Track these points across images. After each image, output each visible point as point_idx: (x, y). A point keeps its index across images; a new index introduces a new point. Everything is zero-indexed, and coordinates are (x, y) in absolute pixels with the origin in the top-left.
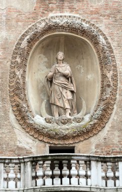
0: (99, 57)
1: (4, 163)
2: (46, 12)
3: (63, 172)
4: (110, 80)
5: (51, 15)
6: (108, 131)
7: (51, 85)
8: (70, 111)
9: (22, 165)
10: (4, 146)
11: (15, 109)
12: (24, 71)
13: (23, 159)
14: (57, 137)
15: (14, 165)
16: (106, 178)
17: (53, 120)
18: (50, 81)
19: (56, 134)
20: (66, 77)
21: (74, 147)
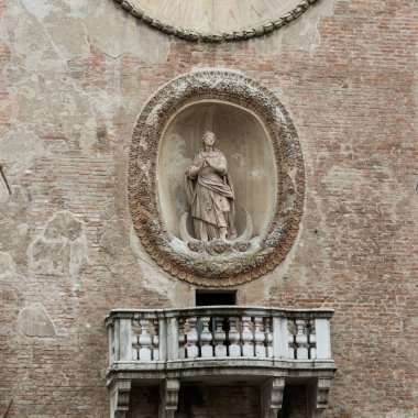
0: (275, 144)
1: (133, 319)
2: (186, 65)
3: (231, 336)
4: (294, 181)
5: (195, 69)
6: (290, 266)
7: (194, 187)
8: (226, 232)
9: (161, 323)
10: (122, 288)
11: (139, 227)
12: (153, 164)
13: (164, 312)
14: (209, 274)
15: (147, 322)
16: (295, 345)
17: (202, 246)
18: (194, 180)
19: (208, 270)
20: (220, 174)
21: (236, 291)
